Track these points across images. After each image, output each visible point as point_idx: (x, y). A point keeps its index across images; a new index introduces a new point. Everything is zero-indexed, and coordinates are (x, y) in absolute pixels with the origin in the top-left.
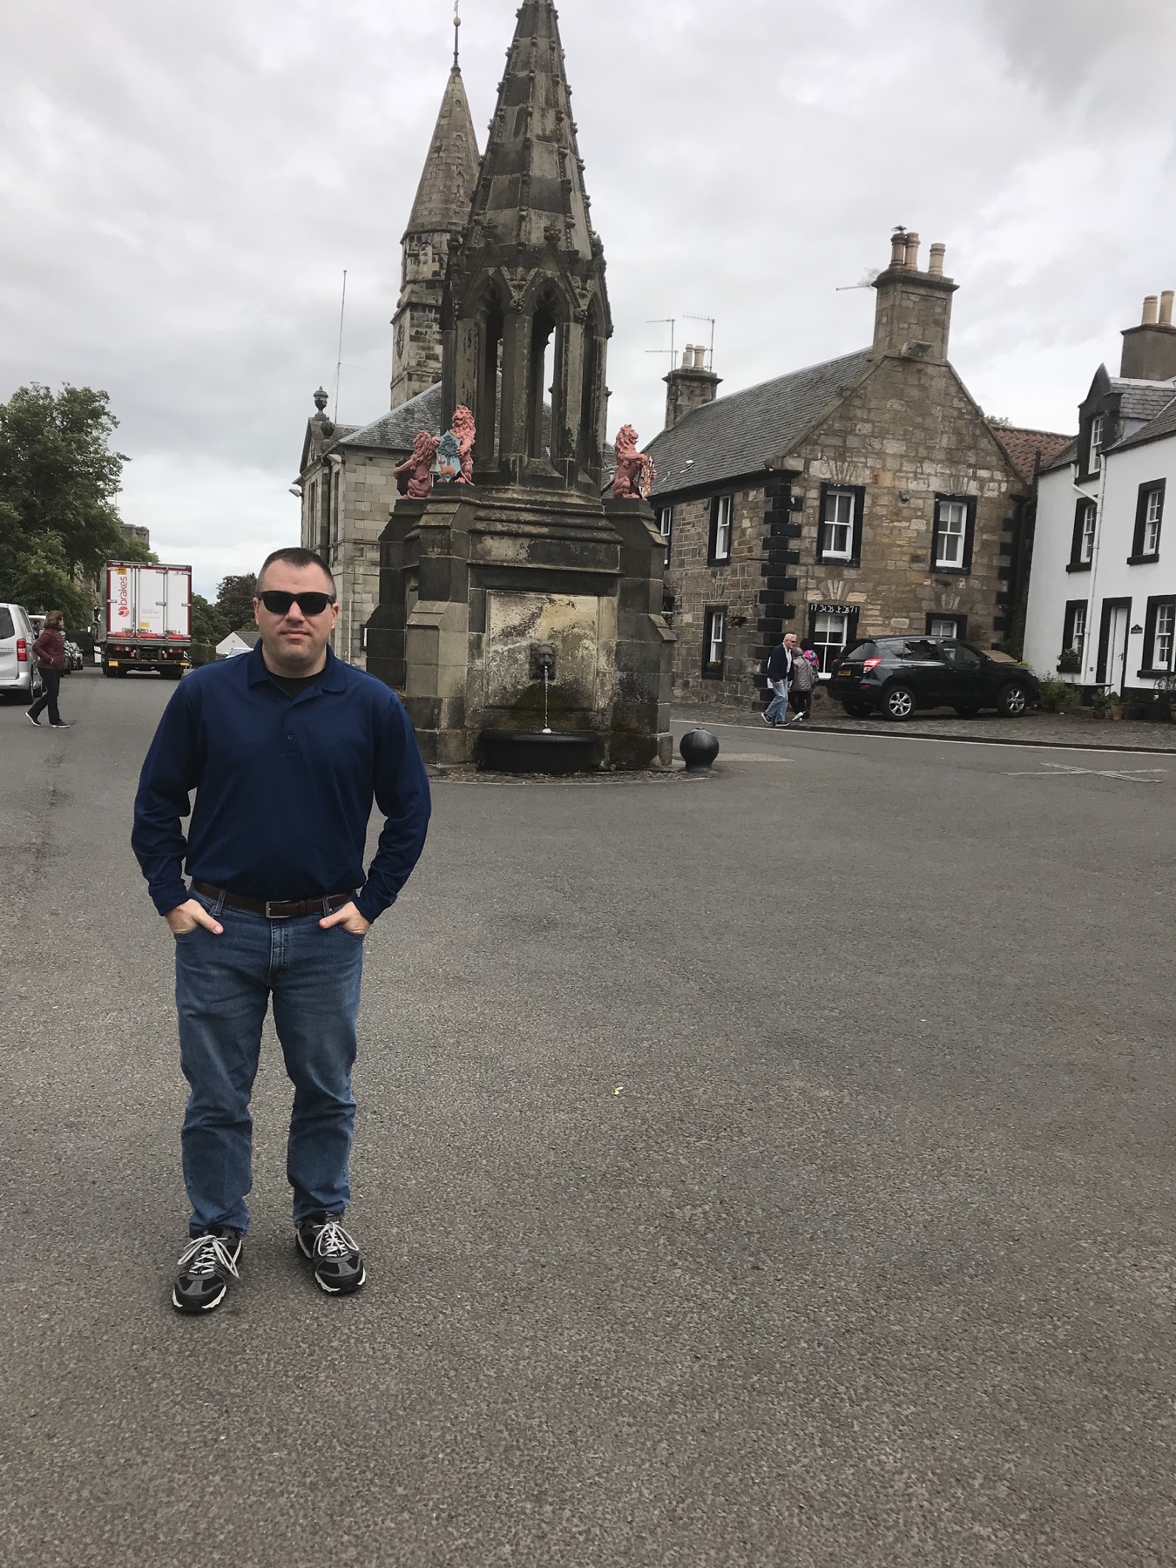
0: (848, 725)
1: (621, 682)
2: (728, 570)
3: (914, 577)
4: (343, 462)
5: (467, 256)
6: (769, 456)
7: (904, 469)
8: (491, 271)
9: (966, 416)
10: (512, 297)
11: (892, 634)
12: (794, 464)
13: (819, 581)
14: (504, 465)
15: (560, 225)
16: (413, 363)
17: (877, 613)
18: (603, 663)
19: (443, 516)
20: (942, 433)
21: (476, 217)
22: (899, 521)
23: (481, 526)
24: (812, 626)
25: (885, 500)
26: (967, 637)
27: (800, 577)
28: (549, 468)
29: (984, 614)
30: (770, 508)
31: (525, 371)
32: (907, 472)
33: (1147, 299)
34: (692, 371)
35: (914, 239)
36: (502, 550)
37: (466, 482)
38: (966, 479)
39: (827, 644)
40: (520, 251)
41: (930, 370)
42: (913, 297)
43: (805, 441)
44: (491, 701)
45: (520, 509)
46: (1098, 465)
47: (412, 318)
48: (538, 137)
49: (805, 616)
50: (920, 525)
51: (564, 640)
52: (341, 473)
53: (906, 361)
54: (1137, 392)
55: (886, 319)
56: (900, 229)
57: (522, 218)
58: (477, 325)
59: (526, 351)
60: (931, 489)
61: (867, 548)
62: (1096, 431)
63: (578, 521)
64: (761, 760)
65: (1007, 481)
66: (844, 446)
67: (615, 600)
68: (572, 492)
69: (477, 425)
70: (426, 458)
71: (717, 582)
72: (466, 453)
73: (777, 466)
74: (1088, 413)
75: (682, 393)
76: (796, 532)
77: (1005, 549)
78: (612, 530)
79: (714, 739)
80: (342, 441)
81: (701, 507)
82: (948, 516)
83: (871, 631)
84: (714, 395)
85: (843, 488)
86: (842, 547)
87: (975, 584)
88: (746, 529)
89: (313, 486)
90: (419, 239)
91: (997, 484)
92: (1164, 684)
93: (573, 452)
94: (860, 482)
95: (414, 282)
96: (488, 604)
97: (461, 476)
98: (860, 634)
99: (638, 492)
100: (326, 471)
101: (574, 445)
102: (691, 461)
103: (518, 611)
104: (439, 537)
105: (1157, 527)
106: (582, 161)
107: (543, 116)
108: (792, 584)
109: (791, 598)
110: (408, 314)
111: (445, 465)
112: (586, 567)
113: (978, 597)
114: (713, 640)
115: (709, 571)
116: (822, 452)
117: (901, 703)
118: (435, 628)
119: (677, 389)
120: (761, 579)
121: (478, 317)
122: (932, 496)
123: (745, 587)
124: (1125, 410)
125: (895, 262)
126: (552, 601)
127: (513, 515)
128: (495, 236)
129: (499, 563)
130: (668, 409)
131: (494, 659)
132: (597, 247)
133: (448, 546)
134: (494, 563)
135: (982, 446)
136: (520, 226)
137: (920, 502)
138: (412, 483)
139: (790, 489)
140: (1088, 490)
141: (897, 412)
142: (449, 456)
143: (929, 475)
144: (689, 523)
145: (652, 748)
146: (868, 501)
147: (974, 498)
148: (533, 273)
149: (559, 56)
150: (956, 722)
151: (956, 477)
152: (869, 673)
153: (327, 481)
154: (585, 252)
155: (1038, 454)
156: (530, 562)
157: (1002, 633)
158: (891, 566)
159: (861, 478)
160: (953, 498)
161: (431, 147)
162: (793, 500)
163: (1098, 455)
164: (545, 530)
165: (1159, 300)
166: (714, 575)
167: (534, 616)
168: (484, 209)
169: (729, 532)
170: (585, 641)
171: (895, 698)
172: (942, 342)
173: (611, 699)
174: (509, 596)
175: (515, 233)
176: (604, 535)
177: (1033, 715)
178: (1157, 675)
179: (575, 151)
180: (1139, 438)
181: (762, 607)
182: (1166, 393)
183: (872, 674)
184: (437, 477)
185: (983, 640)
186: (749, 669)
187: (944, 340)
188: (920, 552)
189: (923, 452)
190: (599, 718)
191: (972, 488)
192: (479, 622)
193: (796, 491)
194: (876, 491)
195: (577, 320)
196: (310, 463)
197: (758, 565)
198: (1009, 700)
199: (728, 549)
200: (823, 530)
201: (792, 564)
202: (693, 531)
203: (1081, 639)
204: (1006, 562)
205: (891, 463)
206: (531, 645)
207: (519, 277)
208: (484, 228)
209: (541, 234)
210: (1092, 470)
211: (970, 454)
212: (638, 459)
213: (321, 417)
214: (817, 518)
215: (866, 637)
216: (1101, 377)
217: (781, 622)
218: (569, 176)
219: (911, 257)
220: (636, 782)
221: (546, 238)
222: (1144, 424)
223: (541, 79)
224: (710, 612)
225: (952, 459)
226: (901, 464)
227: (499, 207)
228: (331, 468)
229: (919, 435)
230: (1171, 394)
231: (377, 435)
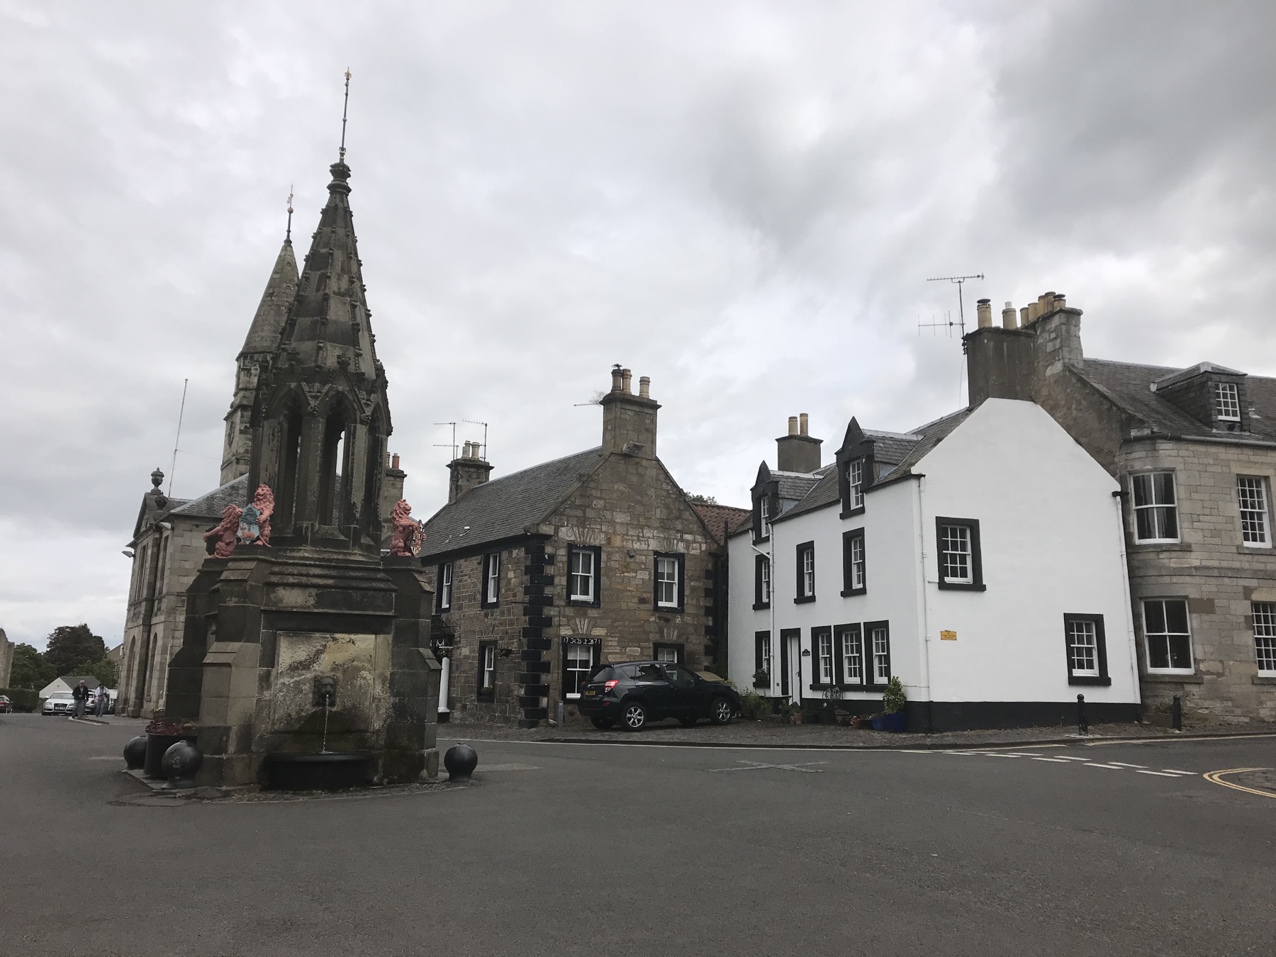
0: (592, 737)
1: (394, 706)
2: (497, 611)
3: (643, 615)
4: (173, 529)
5: (274, 374)
6: (527, 523)
7: (630, 533)
8: (293, 385)
9: (673, 496)
10: (309, 404)
11: (628, 660)
12: (546, 529)
13: (569, 619)
14: (298, 531)
15: (350, 354)
16: (241, 450)
17: (616, 644)
18: (378, 690)
19: (241, 571)
20: (656, 508)
21: (283, 346)
22: (629, 572)
23: (274, 579)
24: (565, 656)
25: (617, 557)
26: (685, 662)
27: (555, 616)
28: (336, 533)
29: (697, 643)
30: (529, 563)
31: (318, 459)
32: (632, 536)
33: (790, 418)
34: (470, 460)
35: (628, 373)
36: (292, 598)
37: (264, 544)
38: (675, 541)
39: (578, 669)
40: (317, 372)
41: (644, 463)
42: (629, 413)
43: (554, 512)
44: (276, 727)
45: (310, 565)
46: (768, 531)
47: (242, 416)
48: (335, 293)
49: (559, 646)
50: (644, 575)
51: (345, 672)
52: (169, 539)
53: (626, 456)
54: (789, 480)
55: (610, 426)
56: (618, 366)
57: (320, 348)
58: (280, 424)
59: (319, 444)
60: (651, 548)
61: (606, 593)
62: (764, 507)
63: (360, 574)
64: (516, 768)
65: (706, 543)
66: (585, 516)
67: (390, 637)
68: (355, 551)
69: (275, 499)
70: (232, 525)
71: (489, 621)
72: (265, 522)
73: (533, 531)
74: (758, 494)
75: (462, 477)
76: (550, 581)
77: (708, 593)
78: (390, 581)
79: (473, 752)
80: (172, 511)
81: (476, 562)
82: (665, 568)
83: (611, 659)
84: (487, 478)
85: (585, 548)
86: (586, 592)
87: (688, 619)
88: (511, 579)
89: (144, 548)
90: (252, 358)
91: (698, 545)
92: (829, 694)
93: (357, 520)
94: (597, 543)
95: (245, 389)
96: (278, 642)
97: (260, 539)
98: (603, 661)
99: (410, 551)
100: (157, 536)
101: (358, 515)
102: (468, 528)
103: (304, 649)
104: (237, 589)
105: (812, 575)
106: (369, 311)
107: (338, 279)
108: (548, 622)
109: (548, 633)
110: (239, 413)
111: (246, 531)
112: (366, 610)
113: (691, 629)
114: (486, 669)
115: (483, 613)
116: (568, 520)
117: (635, 716)
118: (228, 665)
119: (458, 473)
120: (523, 618)
121: (281, 418)
122: (652, 553)
123: (511, 624)
124: (782, 493)
125: (615, 387)
126: (335, 639)
127: (304, 570)
128: (298, 361)
129: (289, 609)
130: (451, 488)
131: (281, 691)
132: (380, 371)
133: (244, 596)
134: (285, 610)
135: (686, 517)
136: (318, 353)
137: (643, 558)
138: (220, 545)
139: (543, 548)
140: (763, 549)
141: (622, 492)
142: (250, 523)
143: (649, 538)
144: (466, 575)
145: (421, 762)
146: (604, 557)
147: (683, 555)
148: (327, 387)
149: (353, 241)
150: (679, 730)
151: (668, 539)
152: (609, 692)
153: (157, 544)
154: (370, 373)
155: (726, 523)
156: (317, 608)
157: (711, 657)
158: (624, 606)
159: (599, 540)
160: (667, 555)
161: (265, 293)
162: (546, 556)
163: (767, 524)
164: (330, 582)
165: (799, 419)
166: (486, 615)
167: (319, 653)
168: (290, 341)
169: (498, 581)
170: (363, 672)
171: (631, 713)
172: (652, 444)
173: (385, 721)
174: (297, 636)
175: (313, 359)
176: (382, 585)
177: (738, 722)
178: (824, 688)
179: (364, 303)
180: (794, 513)
181: (524, 640)
182: (810, 482)
183: (612, 693)
184: (239, 539)
185: (696, 663)
186: (516, 693)
187: (653, 442)
188: (645, 595)
189: (642, 521)
190: (374, 738)
191: (681, 548)
192: (269, 658)
193: (549, 550)
194: (610, 549)
195: (362, 422)
196: (143, 529)
197: (521, 607)
198: (718, 711)
199: (497, 595)
200: (571, 580)
201: (547, 606)
202: (469, 581)
203: (769, 661)
204: (709, 603)
205: (619, 529)
206: (315, 677)
207: (316, 390)
208: (289, 354)
209: (335, 360)
210: (764, 535)
211: (677, 523)
212: (410, 526)
213: (156, 492)
214: (566, 570)
215: (607, 663)
216: (763, 468)
217: (540, 652)
218: (359, 320)
219: (627, 385)
220: (402, 793)
221: (338, 363)
222: (797, 503)
223: (339, 256)
224: (483, 646)
225: (664, 526)
226: (627, 530)
227: (301, 339)
228: (161, 534)
229: (639, 509)
230: (813, 482)
231: (204, 507)
